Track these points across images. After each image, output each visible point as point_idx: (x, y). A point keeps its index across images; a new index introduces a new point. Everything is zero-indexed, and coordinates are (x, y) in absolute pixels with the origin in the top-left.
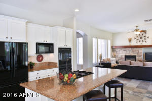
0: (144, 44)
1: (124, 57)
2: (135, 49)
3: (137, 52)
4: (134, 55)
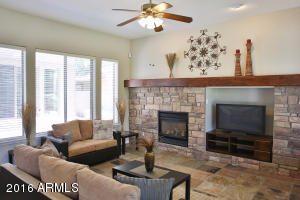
1: (155, 115)
2: (186, 90)
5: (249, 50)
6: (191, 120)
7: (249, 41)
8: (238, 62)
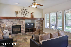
0: (26, 17)
1: (11, 27)
3: (22, 22)
4: (20, 25)
5: (33, 13)
6: (22, 27)
7: (33, 12)
8: (31, 15)
